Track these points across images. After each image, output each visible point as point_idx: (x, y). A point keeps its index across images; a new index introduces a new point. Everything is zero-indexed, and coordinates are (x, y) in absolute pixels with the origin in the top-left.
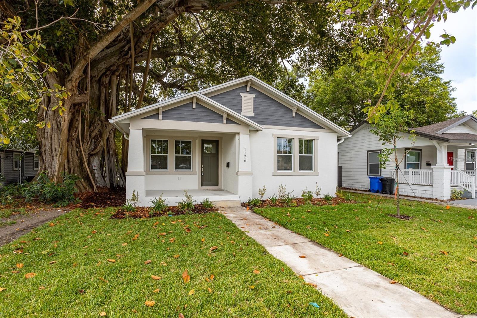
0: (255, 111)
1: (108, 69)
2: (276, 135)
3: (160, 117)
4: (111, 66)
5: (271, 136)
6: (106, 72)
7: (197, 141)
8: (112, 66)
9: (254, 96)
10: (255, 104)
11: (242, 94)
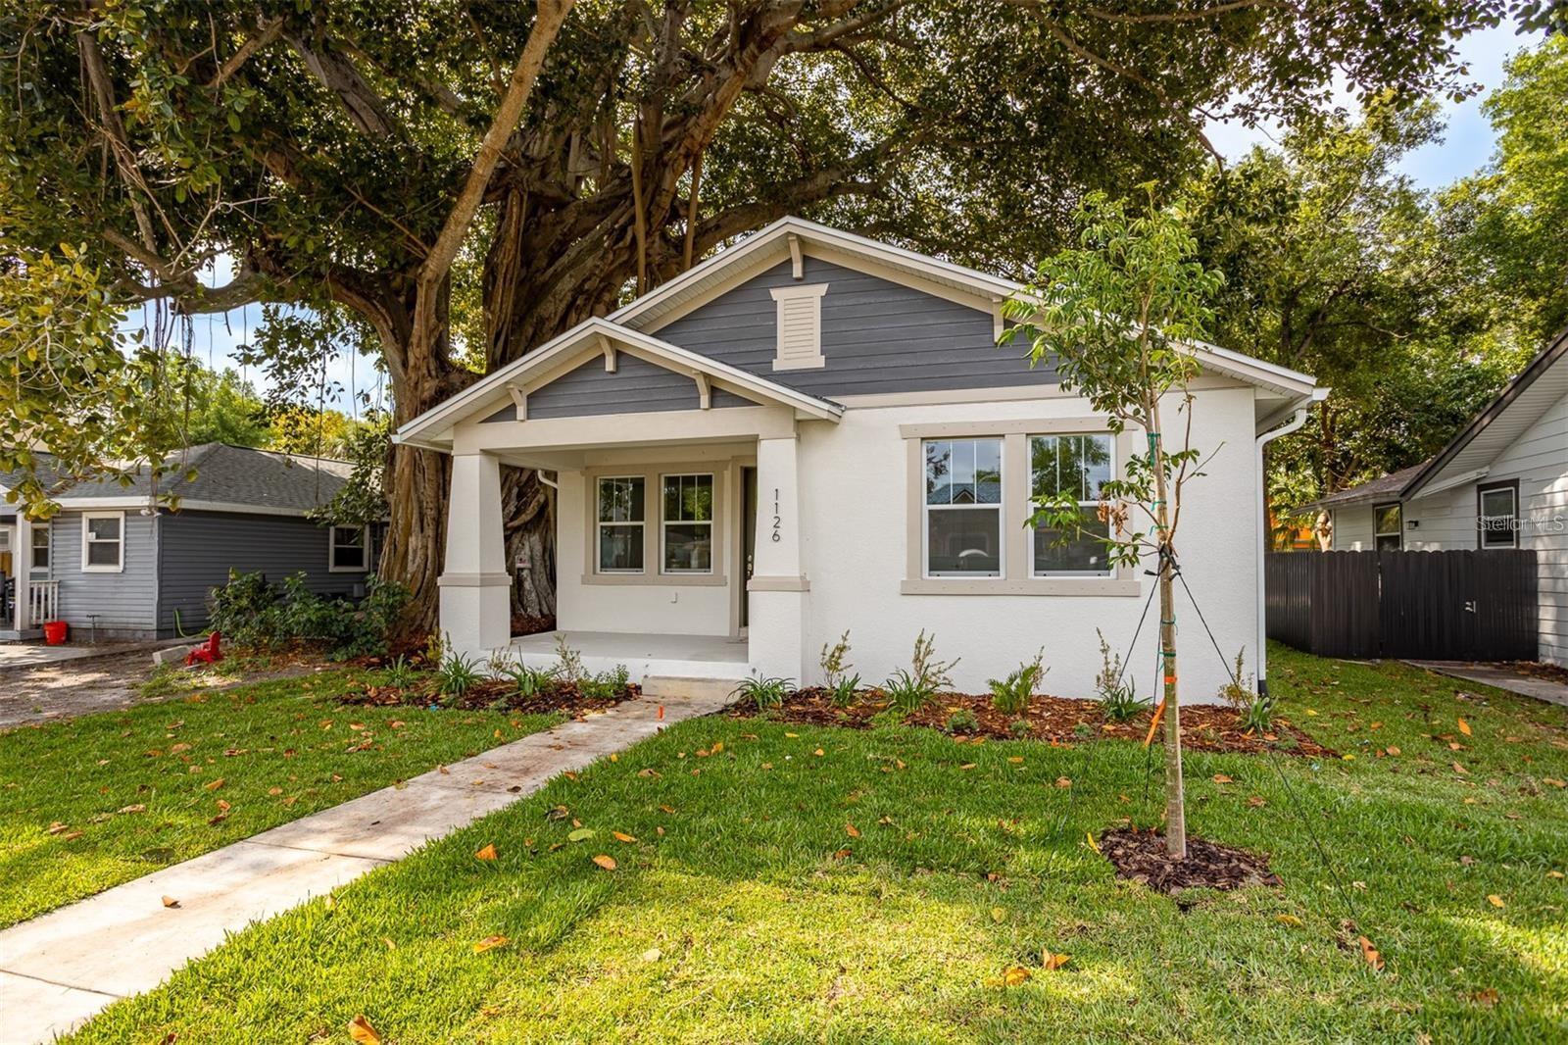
0: (825, 348)
1: (578, 291)
2: (916, 427)
3: (521, 412)
4: (584, 281)
5: (897, 434)
6: (574, 299)
7: (727, 474)
8: (588, 279)
9: (823, 289)
10: (826, 320)
11: (775, 294)
